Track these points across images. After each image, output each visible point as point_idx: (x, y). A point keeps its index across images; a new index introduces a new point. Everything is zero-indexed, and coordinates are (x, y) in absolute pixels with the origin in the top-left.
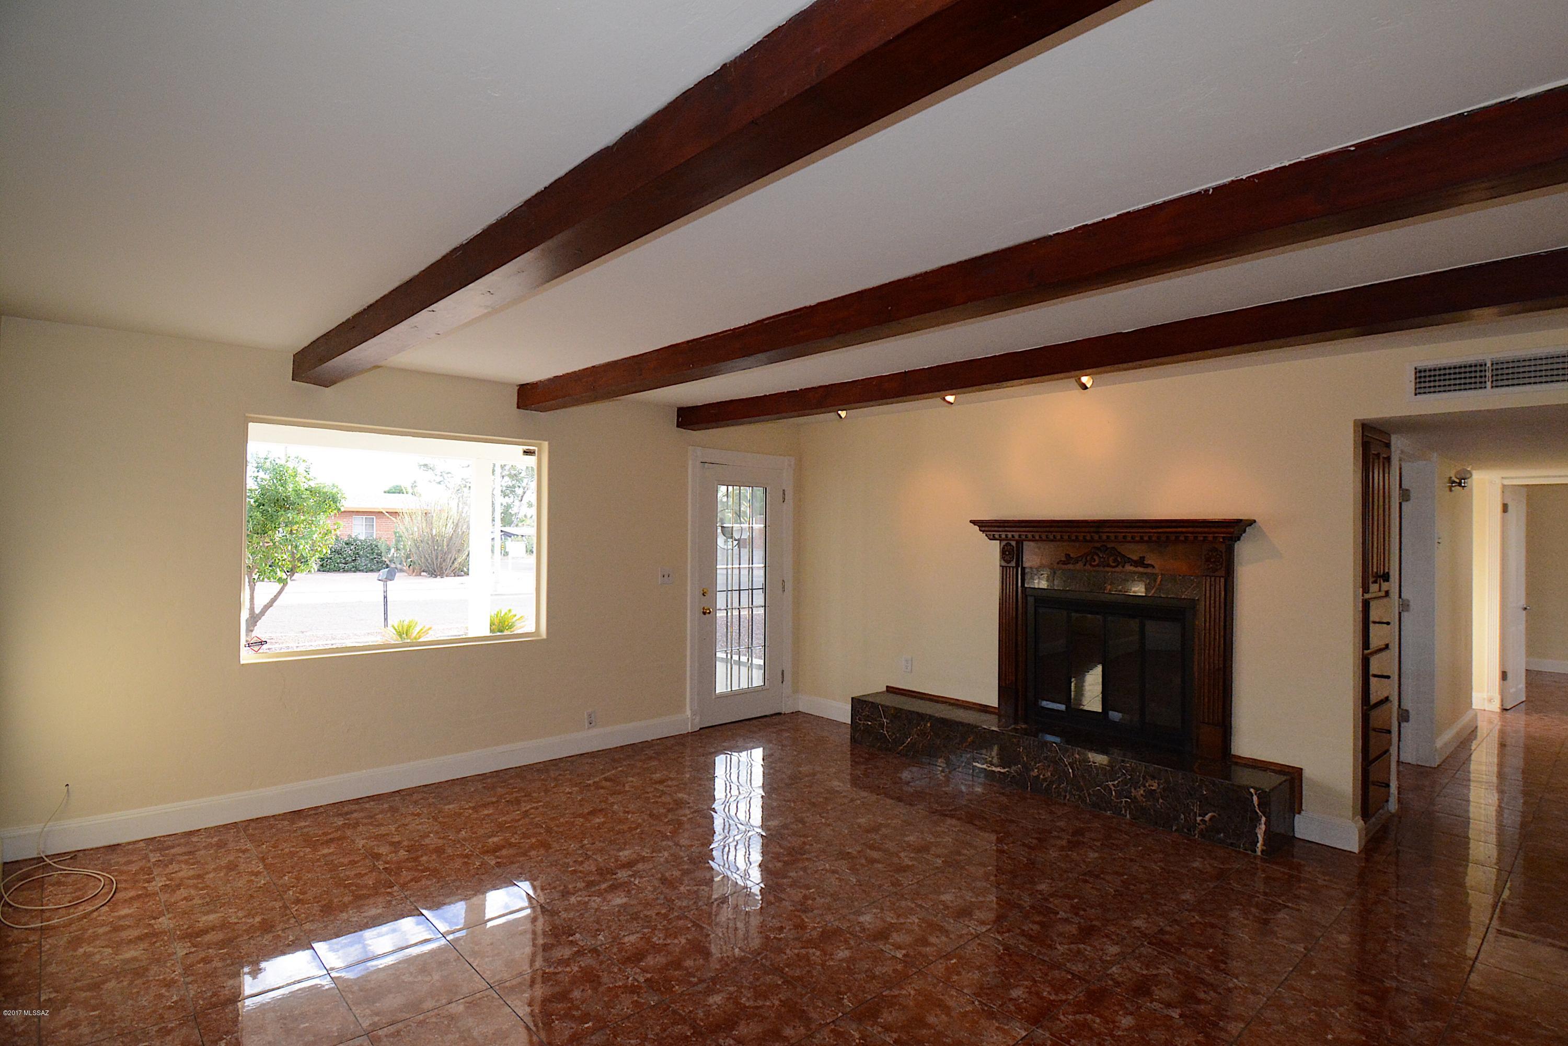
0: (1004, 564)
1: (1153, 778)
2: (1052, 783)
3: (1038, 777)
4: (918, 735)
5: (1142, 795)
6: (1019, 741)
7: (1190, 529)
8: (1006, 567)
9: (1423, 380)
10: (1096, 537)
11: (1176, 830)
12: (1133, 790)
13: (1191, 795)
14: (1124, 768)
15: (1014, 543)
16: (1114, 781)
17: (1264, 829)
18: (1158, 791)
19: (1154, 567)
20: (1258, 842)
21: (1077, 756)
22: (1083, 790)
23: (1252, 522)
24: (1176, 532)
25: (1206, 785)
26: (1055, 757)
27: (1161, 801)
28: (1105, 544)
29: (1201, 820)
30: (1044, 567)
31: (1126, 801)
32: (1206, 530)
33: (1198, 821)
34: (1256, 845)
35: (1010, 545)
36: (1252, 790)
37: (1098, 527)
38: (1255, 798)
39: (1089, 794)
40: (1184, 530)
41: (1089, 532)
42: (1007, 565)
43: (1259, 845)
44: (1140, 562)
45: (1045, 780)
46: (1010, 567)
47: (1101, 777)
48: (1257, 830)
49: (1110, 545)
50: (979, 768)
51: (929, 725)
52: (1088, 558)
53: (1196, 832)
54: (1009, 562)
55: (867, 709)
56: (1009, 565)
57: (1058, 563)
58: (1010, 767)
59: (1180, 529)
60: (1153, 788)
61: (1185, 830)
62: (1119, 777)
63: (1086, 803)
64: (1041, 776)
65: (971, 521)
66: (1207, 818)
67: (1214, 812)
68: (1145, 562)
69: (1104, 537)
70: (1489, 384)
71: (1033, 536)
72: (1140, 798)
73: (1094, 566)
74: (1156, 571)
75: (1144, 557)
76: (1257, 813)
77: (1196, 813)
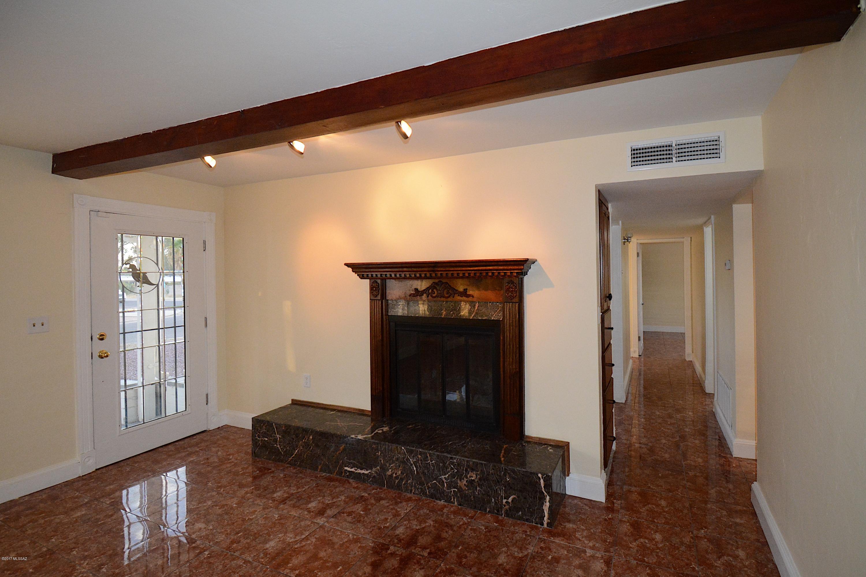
0: (373, 298)
1: (473, 470)
2: (402, 479)
3: (391, 476)
4: (303, 447)
5: (465, 485)
6: (378, 447)
7: (496, 267)
8: (374, 300)
9: (635, 156)
10: (434, 275)
11: (489, 512)
12: (459, 482)
13: (498, 482)
14: (453, 463)
15: (379, 281)
16: (445, 474)
17: (548, 506)
18: (476, 480)
19: (473, 297)
20: (545, 516)
21: (419, 456)
22: (424, 485)
23: (534, 261)
24: (486, 270)
25: (508, 473)
26: (404, 458)
27: (478, 488)
28: (441, 280)
29: (506, 502)
30: (401, 299)
31: (454, 491)
32: (505, 267)
33: (504, 503)
34: (543, 519)
35: (377, 282)
36: (540, 475)
37: (434, 267)
38: (542, 481)
39: (429, 488)
40: (491, 268)
41: (428, 271)
42: (374, 299)
43: (546, 519)
44: (464, 294)
45: (397, 478)
46: (377, 300)
47: (436, 472)
48: (544, 507)
49: (444, 281)
50: (349, 471)
51: (311, 437)
52: (430, 291)
53: (503, 512)
54: (376, 296)
55: (264, 427)
56: (376, 298)
57: (410, 296)
58: (371, 469)
59: (488, 268)
60: (473, 479)
61: (496, 511)
62: (449, 472)
63: (426, 495)
64: (394, 475)
65: (346, 264)
66: (510, 500)
67: (515, 495)
68: (468, 293)
69: (439, 274)
70: (674, 159)
71: (395, 275)
72: (464, 488)
73: (435, 297)
74: (475, 300)
75: (467, 289)
76: (544, 493)
77: (502, 496)
